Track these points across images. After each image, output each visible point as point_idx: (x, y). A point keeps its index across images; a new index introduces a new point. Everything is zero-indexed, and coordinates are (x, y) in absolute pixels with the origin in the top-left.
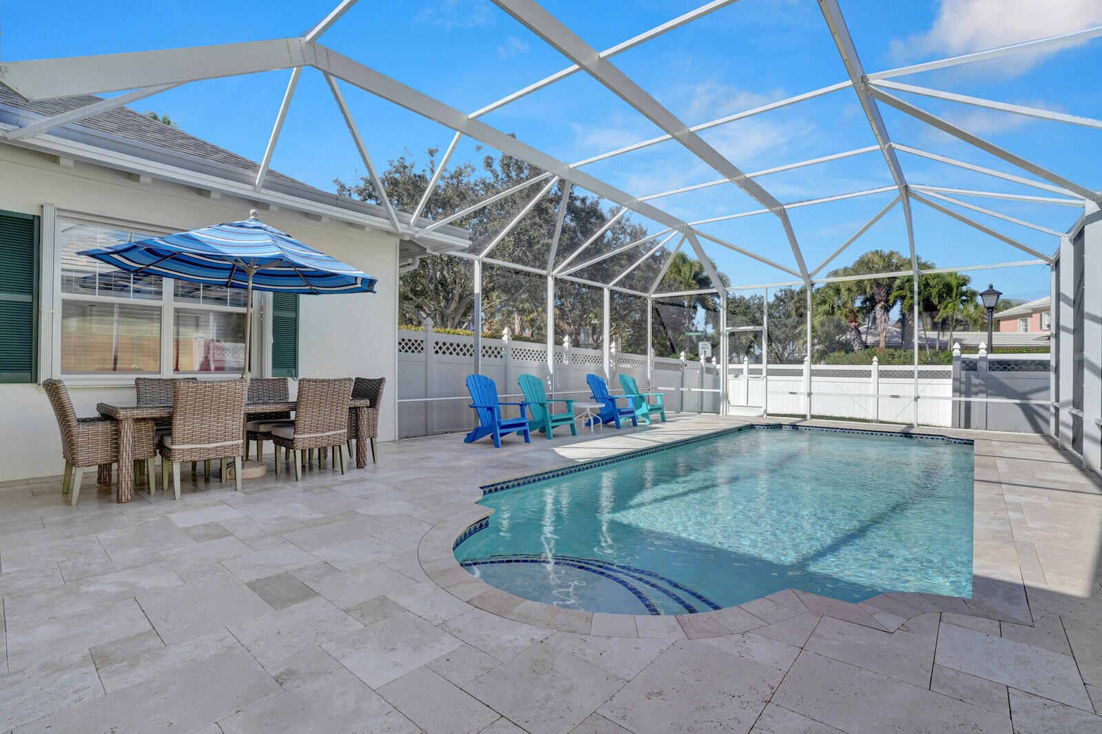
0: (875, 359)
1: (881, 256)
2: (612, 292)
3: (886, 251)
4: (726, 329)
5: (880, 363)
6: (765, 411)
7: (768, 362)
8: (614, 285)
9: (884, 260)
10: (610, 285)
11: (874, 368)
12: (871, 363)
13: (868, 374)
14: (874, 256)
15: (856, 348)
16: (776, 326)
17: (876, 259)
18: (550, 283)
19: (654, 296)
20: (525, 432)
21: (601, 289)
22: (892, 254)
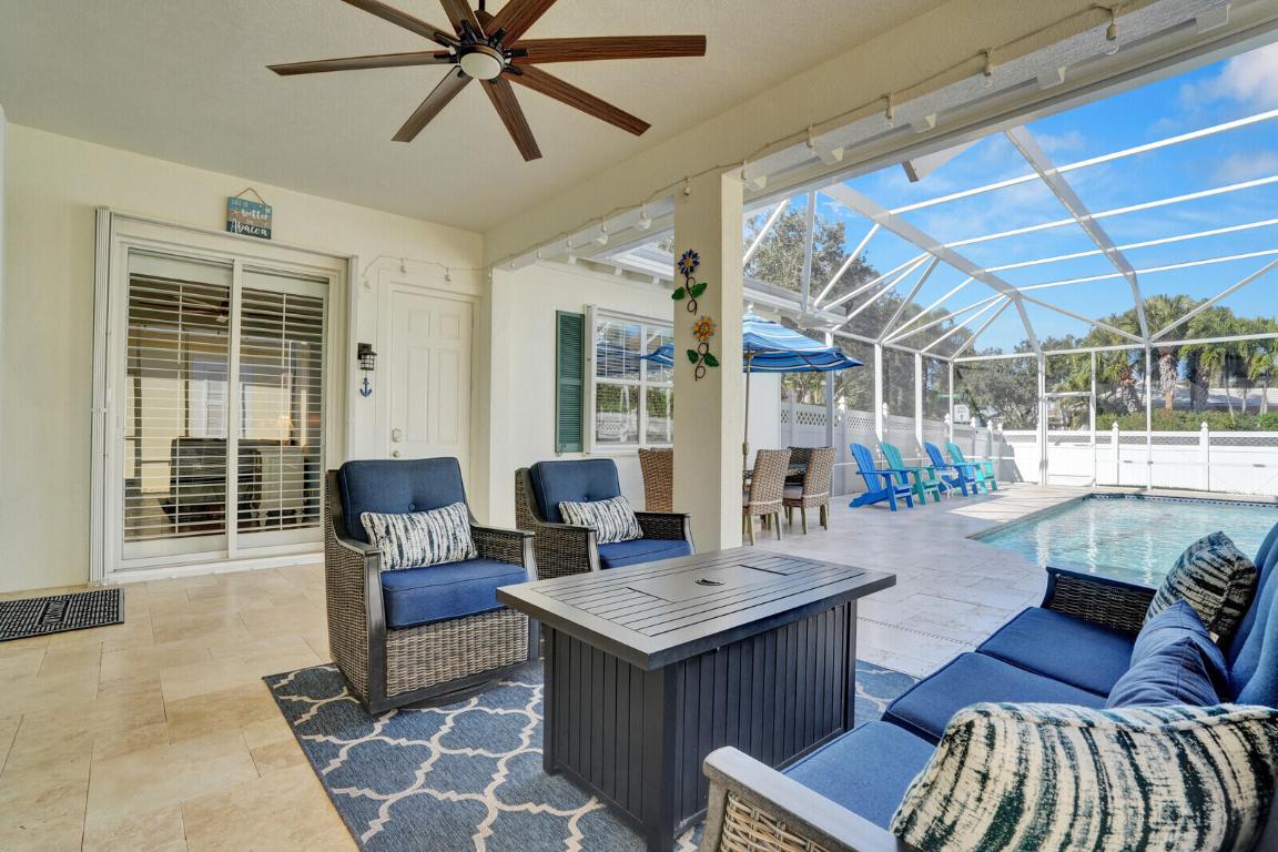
0: (1204, 424)
1: (1166, 301)
2: (925, 359)
3: (1172, 296)
4: (1045, 394)
5: (1210, 429)
6: (1094, 480)
7: (1097, 429)
8: (927, 351)
9: (1172, 306)
10: (923, 351)
11: (1204, 434)
12: (1199, 429)
13: (1196, 441)
14: (1157, 301)
15: (1131, 410)
16: (1021, 384)
17: (1160, 305)
18: (878, 352)
19: (956, 360)
20: (909, 498)
21: (912, 355)
22: (1179, 299)
